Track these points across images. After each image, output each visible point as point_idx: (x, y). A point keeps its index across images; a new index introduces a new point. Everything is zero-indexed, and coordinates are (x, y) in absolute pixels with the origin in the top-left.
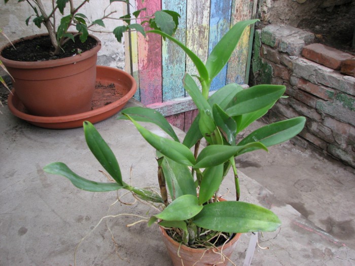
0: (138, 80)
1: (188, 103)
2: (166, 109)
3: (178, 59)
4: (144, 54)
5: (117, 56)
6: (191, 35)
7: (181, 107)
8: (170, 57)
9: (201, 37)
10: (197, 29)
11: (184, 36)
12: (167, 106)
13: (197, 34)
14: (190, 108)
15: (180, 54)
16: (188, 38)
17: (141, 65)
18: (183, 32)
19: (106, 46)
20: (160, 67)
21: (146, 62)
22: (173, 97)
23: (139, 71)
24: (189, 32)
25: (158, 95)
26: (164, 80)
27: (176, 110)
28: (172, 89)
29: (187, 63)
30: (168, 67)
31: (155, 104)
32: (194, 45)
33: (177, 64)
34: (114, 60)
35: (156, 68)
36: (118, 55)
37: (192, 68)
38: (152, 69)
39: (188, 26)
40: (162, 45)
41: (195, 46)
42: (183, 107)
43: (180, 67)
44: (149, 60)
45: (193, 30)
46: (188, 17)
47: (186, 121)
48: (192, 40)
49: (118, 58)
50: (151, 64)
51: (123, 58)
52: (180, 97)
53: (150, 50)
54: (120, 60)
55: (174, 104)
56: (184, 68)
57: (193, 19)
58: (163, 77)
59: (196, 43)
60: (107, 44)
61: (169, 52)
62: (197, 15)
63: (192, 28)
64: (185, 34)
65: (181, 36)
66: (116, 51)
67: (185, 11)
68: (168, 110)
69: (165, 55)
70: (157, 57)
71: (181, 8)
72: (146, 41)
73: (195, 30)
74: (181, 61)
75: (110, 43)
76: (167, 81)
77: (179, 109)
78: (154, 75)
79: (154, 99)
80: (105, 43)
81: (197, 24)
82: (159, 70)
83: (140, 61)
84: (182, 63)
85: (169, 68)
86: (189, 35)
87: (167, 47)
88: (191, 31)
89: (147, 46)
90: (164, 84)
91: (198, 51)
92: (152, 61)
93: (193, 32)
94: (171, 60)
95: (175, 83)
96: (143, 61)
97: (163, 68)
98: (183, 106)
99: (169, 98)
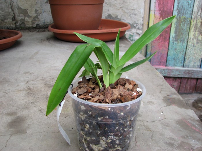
0: (150, 47)
1: (184, 71)
2: (166, 71)
3: (182, 39)
5: (137, 26)
6: (194, 24)
7: (178, 73)
8: (176, 36)
10: (200, 20)
11: (189, 24)
12: (168, 69)
13: (199, 24)
14: (185, 75)
15: (183, 36)
16: (191, 26)
18: (188, 20)
19: (131, 17)
20: (168, 41)
22: (174, 65)
24: (193, 21)
25: (163, 60)
26: (169, 51)
27: (174, 74)
28: (174, 59)
29: (189, 44)
30: (173, 43)
31: (160, 66)
32: (196, 31)
33: (180, 42)
34: (135, 27)
35: (165, 41)
36: (138, 25)
37: (192, 48)
38: (161, 41)
39: (193, 17)
40: (171, 27)
41: (197, 33)
42: (180, 74)
43: (182, 45)
45: (197, 20)
46: (194, 11)
47: (181, 85)
48: (195, 28)
49: (137, 27)
50: (161, 38)
51: (141, 27)
52: (179, 66)
54: (138, 28)
55: (173, 70)
56: (185, 46)
57: (198, 13)
58: (169, 49)
59: (197, 30)
60: (131, 16)
61: (176, 32)
63: (196, 19)
64: (190, 22)
65: (186, 23)
66: (137, 22)
67: (192, 6)
68: (168, 72)
69: (173, 34)
70: (167, 34)
71: (190, 3)
73: (198, 21)
74: (184, 41)
75: (134, 16)
76: (171, 53)
77: (176, 74)
78: (162, 46)
79: (160, 63)
80: (130, 15)
81: (201, 17)
82: (167, 44)
84: (184, 42)
85: (174, 44)
86: (193, 23)
87: (175, 29)
88: (195, 21)
90: (169, 54)
91: (198, 36)
92: (162, 36)
93: (196, 22)
94: (176, 39)
95: (177, 55)
97: (170, 43)
98: (180, 72)
99: (171, 65)
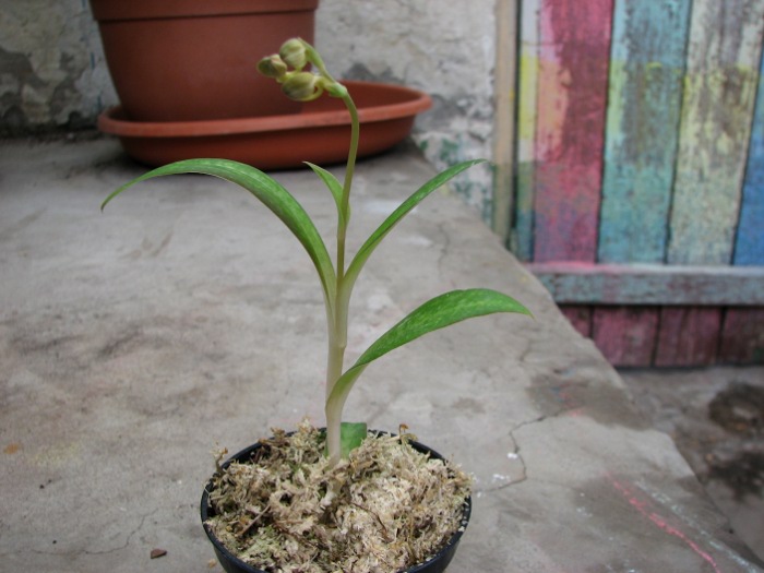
0: (530, 187)
1: (669, 279)
2: (599, 282)
3: (653, 153)
4: (554, 118)
5: (470, 105)
6: (697, 91)
7: (647, 288)
8: (628, 142)
9: (730, 100)
10: (719, 75)
11: (676, 91)
12: (606, 275)
13: (716, 91)
15: (658, 141)
16: (687, 98)
17: (544, 148)
18: (674, 78)
19: (445, 72)
20: (597, 164)
21: (557, 141)
22: (629, 258)
23: (535, 163)
24: (694, 81)
25: (584, 241)
26: (606, 203)
27: (631, 292)
28: (627, 234)
29: (681, 170)
30: (620, 168)
31: (573, 264)
32: (704, 120)
33: (648, 164)
34: (462, 111)
35: (585, 164)
36: (472, 101)
37: (694, 185)
38: (572, 166)
39: (691, 63)
40: (607, 103)
41: (709, 125)
42: (653, 290)
43: (656, 175)
44: (568, 139)
45: (705, 77)
46: (693, 39)
47: (663, 334)
48: (700, 105)
49: (471, 111)
50: (571, 150)
51: (487, 110)
52: (648, 261)
53: (573, 113)
54: (477, 116)
55: (625, 275)
56: (668, 180)
57: (708, 45)
58: (605, 192)
59: (711, 115)
60: (447, 65)
61: (627, 126)
62: (722, 33)
63: (702, 71)
64: (679, 85)
65: (665, 88)
66: (469, 91)
67: (683, 20)
68: (607, 287)
69: (615, 135)
70: (591, 136)
71: (674, 9)
72: (563, 85)
73: (711, 79)
74: (660, 159)
75: (455, 66)
76: (614, 208)
77: (639, 292)
78: (576, 183)
79: (574, 249)
80: (441, 63)
81: (720, 62)
82: (593, 172)
83: (540, 136)
84: (663, 165)
85: (625, 172)
86: (693, 89)
87: (622, 112)
88: (700, 80)
89: (564, 98)
90: (605, 213)
91: (715, 141)
92: (575, 142)
93: (705, 85)
94: (632, 151)
95: (639, 217)
96: (550, 137)
97: (607, 168)
98: (651, 284)
99: (616, 258)
